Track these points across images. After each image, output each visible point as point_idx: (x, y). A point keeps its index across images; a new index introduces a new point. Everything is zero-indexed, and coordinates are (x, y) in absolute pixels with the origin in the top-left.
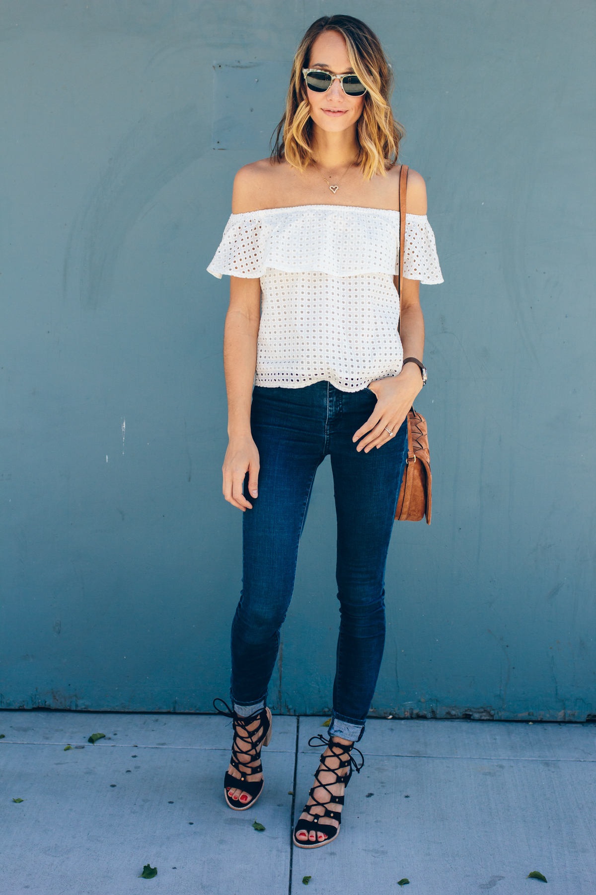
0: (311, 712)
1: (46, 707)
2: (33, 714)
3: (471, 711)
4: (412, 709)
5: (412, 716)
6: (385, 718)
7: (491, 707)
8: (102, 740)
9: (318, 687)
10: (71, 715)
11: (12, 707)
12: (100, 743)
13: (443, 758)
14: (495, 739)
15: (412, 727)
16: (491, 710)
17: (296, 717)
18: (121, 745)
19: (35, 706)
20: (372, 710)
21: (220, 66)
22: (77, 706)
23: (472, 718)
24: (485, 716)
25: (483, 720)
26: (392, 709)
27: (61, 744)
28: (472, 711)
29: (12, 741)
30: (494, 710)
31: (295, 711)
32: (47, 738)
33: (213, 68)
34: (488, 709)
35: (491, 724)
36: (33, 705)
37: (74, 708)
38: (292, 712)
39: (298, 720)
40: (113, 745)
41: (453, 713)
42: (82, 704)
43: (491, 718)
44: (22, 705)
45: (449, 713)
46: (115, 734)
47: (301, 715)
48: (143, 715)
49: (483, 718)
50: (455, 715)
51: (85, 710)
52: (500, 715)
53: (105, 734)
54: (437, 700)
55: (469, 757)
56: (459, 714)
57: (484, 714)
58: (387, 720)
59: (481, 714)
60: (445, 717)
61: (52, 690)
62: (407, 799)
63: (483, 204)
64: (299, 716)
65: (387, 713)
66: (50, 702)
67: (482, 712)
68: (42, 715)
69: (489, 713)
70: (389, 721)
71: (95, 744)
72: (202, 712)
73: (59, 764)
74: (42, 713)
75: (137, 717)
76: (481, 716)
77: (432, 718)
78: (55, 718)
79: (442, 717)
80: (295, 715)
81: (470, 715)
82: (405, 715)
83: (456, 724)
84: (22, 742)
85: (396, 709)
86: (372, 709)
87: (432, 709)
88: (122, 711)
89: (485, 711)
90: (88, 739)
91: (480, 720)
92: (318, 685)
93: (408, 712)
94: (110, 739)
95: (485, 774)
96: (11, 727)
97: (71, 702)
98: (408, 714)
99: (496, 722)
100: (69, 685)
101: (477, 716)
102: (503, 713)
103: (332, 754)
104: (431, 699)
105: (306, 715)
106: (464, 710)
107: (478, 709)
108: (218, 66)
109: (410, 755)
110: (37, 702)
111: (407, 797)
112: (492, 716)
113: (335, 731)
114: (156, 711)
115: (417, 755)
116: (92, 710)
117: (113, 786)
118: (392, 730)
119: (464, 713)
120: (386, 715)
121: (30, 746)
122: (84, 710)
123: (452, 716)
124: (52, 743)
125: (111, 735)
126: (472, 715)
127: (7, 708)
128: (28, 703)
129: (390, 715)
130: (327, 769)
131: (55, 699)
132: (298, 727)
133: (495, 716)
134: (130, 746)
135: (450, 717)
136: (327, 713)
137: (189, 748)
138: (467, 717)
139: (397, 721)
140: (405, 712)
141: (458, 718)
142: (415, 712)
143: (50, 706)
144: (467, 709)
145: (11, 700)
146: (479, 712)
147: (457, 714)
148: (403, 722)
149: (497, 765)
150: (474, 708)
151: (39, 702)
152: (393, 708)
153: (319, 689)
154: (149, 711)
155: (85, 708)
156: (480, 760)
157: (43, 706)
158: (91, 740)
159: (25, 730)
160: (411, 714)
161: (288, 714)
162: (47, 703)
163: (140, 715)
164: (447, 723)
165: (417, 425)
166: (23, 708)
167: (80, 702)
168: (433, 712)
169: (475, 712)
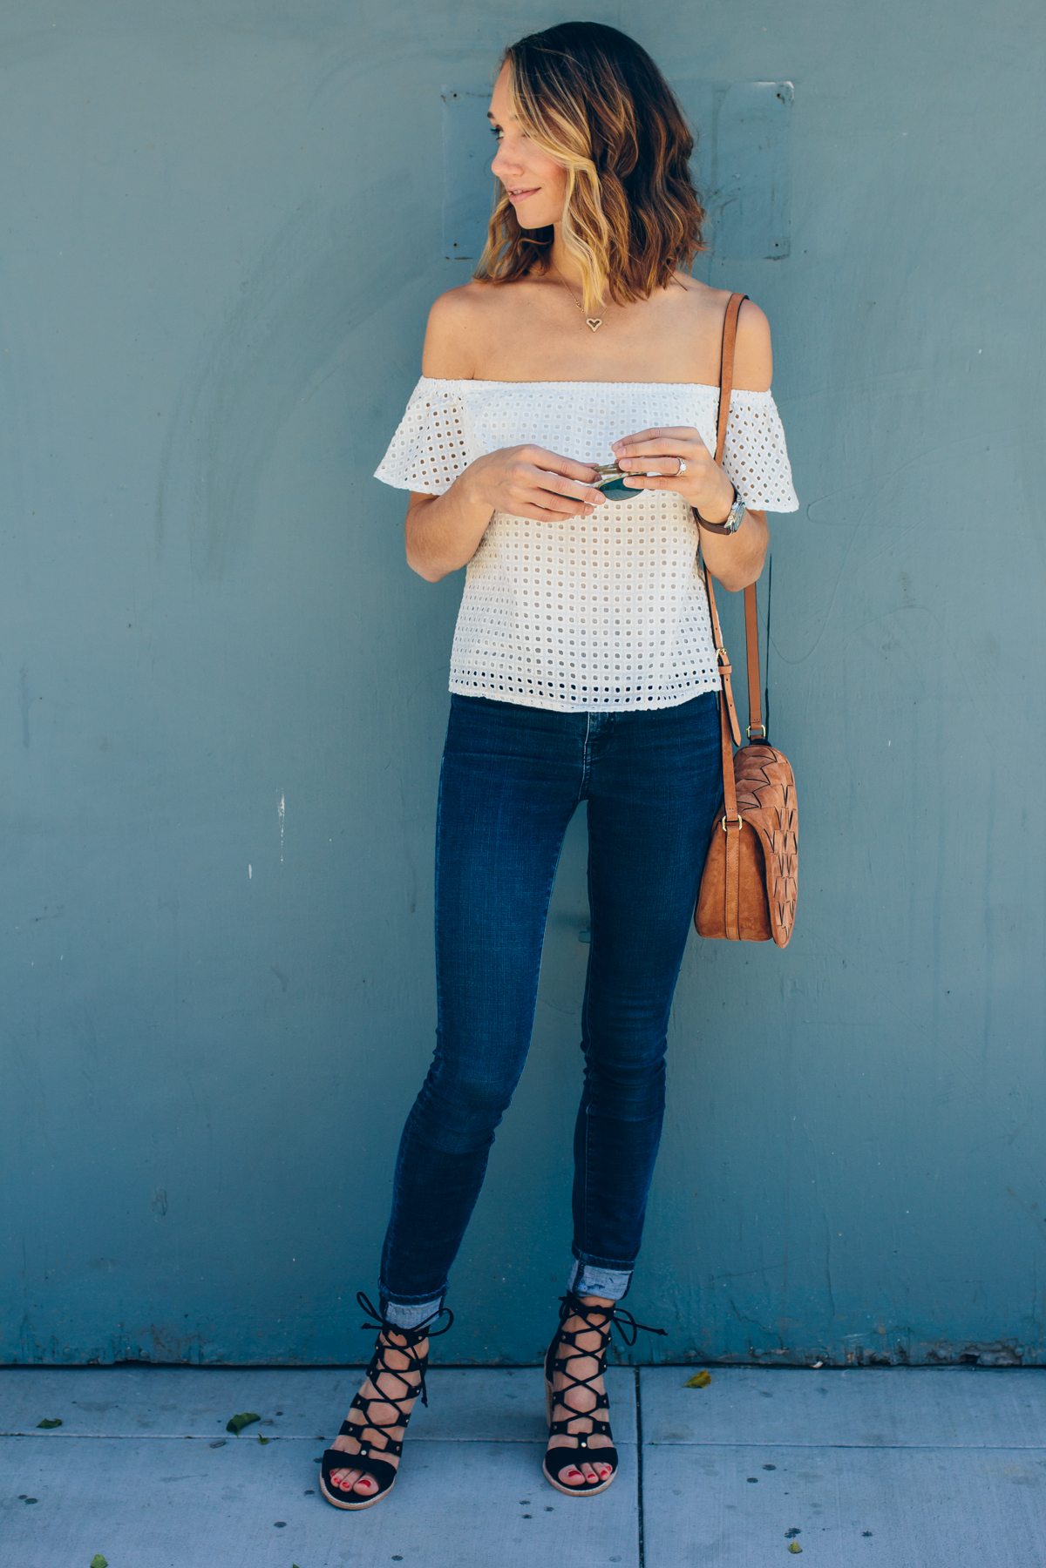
0: (663, 1358)
1: (142, 1360)
2: (116, 1374)
3: (976, 1348)
4: (860, 1348)
5: (862, 1362)
6: (808, 1367)
7: (1016, 1340)
8: (256, 1424)
9: (674, 1309)
10: (190, 1375)
11: (76, 1362)
12: (250, 1434)
13: (931, 1449)
14: (1029, 1406)
15: (862, 1383)
16: (1016, 1347)
17: (634, 1369)
18: (292, 1437)
19: (119, 1359)
20: (781, 1352)
21: (455, 96)
22: (201, 1356)
23: (979, 1362)
24: (1004, 1358)
25: (1001, 1366)
26: (821, 1349)
27: (173, 1436)
28: (978, 1350)
29: (76, 1432)
30: (1022, 1346)
31: (630, 1356)
32: (145, 1425)
33: (442, 100)
34: (1012, 1344)
35: (1018, 1374)
36: (115, 1356)
37: (195, 1360)
38: (625, 1360)
39: (637, 1374)
40: (276, 1437)
41: (942, 1353)
42: (211, 1352)
43: (1017, 1363)
44: (93, 1357)
45: (933, 1354)
46: (280, 1414)
47: (643, 1365)
48: (332, 1372)
49: (1001, 1362)
50: (945, 1358)
51: (219, 1364)
52: (1034, 1355)
53: (258, 1413)
54: (909, 1329)
55: (982, 1445)
56: (953, 1355)
57: (1003, 1354)
58: (811, 1372)
59: (997, 1355)
60: (927, 1361)
61: (152, 1326)
62: (867, 1538)
63: (980, 351)
64: (638, 1367)
65: (811, 1357)
66: (148, 1350)
67: (999, 1351)
68: (133, 1377)
69: (1013, 1351)
70: (817, 1372)
71: (241, 1436)
72: (446, 1362)
73: (170, 1479)
74: (134, 1372)
75: (320, 1377)
76: (997, 1359)
77: (899, 1365)
78: (161, 1382)
79: (920, 1362)
80: (630, 1366)
81: (975, 1358)
82: (848, 1360)
83: (949, 1375)
84: (97, 1435)
85: (829, 1349)
86: (782, 1349)
87: (901, 1347)
88: (291, 1364)
89: (1005, 1348)
90: (226, 1426)
91: (996, 1367)
92: (676, 1306)
93: (852, 1353)
94: (271, 1422)
95: (1017, 1482)
96: (74, 1403)
97: (190, 1349)
98: (852, 1359)
99: (1026, 1370)
100: (186, 1316)
101: (988, 1358)
102: (1039, 1351)
103: (588, 1327)
104: (897, 1327)
105: (652, 1365)
106: (963, 1348)
107: (990, 1344)
108: (452, 95)
109: (864, 1445)
110: (123, 1351)
111: (867, 1534)
112: (1019, 1358)
113: (589, 1287)
114: (357, 1363)
115: (878, 1444)
116: (231, 1363)
117: (281, 1525)
118: (823, 1391)
119: (963, 1353)
120: (809, 1362)
121: (112, 1442)
122: (215, 1363)
123: (940, 1359)
124: (156, 1436)
125: (271, 1415)
126: (979, 1357)
127: (65, 1363)
128: (105, 1353)
129: (818, 1361)
130: (580, 1353)
131: (159, 1343)
132: (638, 1390)
133: (1023, 1359)
134: (310, 1437)
135: (936, 1363)
136: (693, 1360)
137: (426, 1438)
138: (970, 1362)
139: (832, 1372)
140: (846, 1354)
141: (951, 1364)
142: (867, 1353)
143: (148, 1357)
144: (968, 1344)
145: (74, 1347)
146: (994, 1351)
147: (948, 1355)
148: (843, 1374)
149: (1037, 1460)
150: (984, 1344)
151: (128, 1351)
152: (823, 1348)
153: (677, 1313)
154: (344, 1363)
155: (217, 1361)
156: (1003, 1451)
157: (135, 1358)
158: (233, 1427)
159: (102, 1408)
160: (860, 1357)
161: (617, 1363)
162: (143, 1352)
163: (326, 1372)
164: (931, 1375)
165: (765, 769)
166: (96, 1362)
167: (207, 1349)
168: (902, 1352)
169: (985, 1351)
